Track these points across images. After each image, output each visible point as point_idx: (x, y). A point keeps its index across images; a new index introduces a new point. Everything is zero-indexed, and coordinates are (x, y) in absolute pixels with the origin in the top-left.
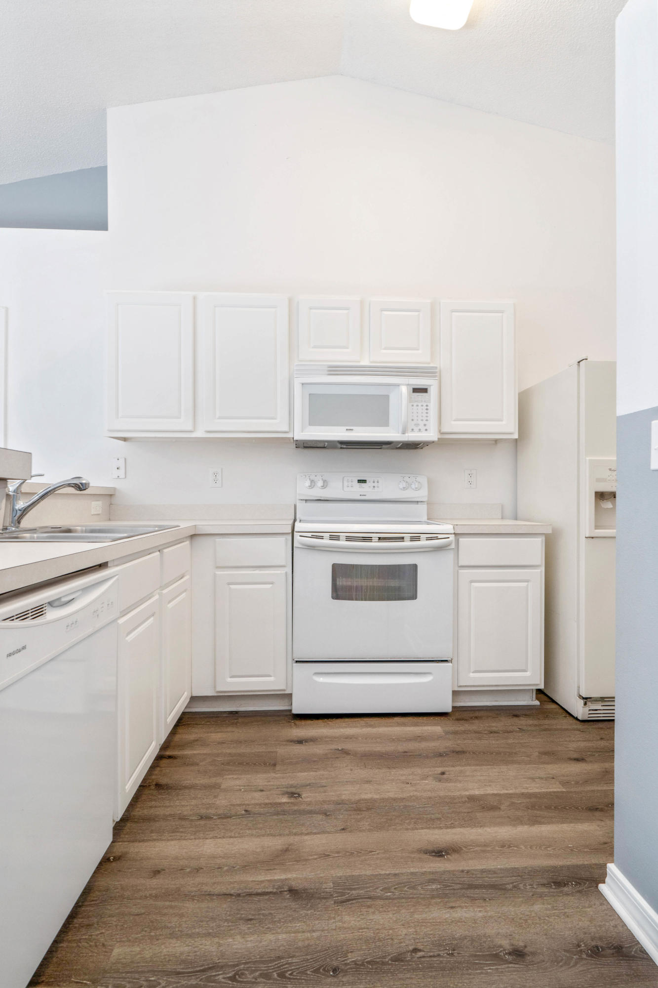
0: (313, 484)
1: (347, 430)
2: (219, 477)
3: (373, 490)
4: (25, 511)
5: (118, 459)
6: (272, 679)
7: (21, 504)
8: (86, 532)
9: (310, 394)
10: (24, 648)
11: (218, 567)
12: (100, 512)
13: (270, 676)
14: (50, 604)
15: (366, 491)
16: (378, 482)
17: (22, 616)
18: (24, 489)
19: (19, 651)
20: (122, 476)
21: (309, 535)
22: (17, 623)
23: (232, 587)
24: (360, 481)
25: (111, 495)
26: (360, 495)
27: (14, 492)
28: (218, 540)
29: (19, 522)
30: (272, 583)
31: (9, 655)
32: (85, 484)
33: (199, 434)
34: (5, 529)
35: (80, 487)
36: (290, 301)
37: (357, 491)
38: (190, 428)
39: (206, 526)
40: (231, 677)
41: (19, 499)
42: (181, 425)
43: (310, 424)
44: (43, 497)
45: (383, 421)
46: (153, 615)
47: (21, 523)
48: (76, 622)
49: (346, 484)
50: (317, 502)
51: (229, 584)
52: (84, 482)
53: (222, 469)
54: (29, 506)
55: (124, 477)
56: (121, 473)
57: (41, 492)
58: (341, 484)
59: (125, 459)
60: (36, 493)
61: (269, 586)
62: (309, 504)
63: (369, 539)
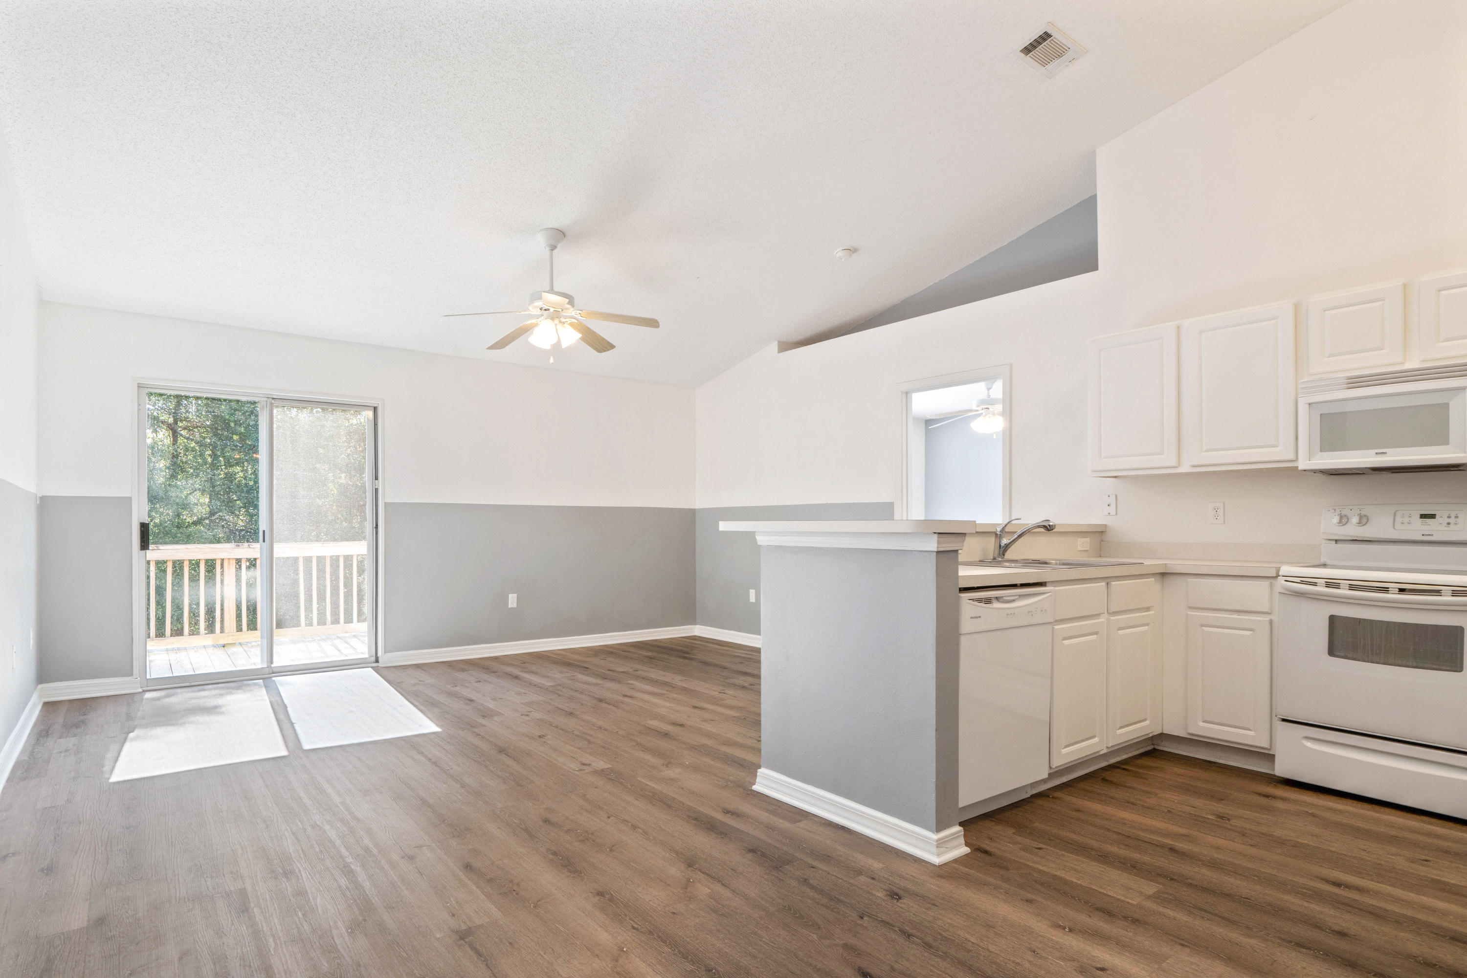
0: (1344, 520)
1: (1376, 453)
2: (1221, 512)
3: (1447, 529)
4: (1007, 546)
5: (1109, 496)
6: (1252, 733)
7: (1005, 541)
8: (1060, 564)
9: (1321, 415)
10: (980, 617)
11: (1190, 608)
12: (1088, 549)
13: (1250, 730)
14: (997, 598)
15: (1436, 529)
16: (1456, 517)
17: (980, 600)
18: (1007, 530)
19: (977, 618)
20: (1113, 512)
21: (1298, 580)
22: (976, 603)
23: (1206, 629)
24: (1423, 516)
25: (1102, 532)
26: (1423, 535)
27: (1000, 532)
28: (1191, 580)
29: (1004, 555)
30: (1252, 630)
31: (972, 618)
32: (1052, 525)
33: (1185, 469)
34: (994, 559)
35: (1048, 528)
36: (1297, 307)
37: (1417, 529)
38: (1174, 464)
39: (1175, 564)
40: (1203, 722)
41: (1004, 537)
42: (1165, 460)
43: (1321, 451)
44: (1020, 536)
45: (1442, 438)
46: (1097, 634)
47: (1005, 556)
48: (1014, 614)
49: (1399, 519)
50: (1352, 542)
51: (1202, 626)
52: (1051, 524)
53: (1224, 503)
54: (1010, 543)
55: (1115, 514)
56: (1112, 510)
57: (1019, 532)
58: (1391, 519)
59: (1116, 496)
60: (1016, 532)
61: (1249, 633)
62: (1340, 546)
63: (1386, 590)
